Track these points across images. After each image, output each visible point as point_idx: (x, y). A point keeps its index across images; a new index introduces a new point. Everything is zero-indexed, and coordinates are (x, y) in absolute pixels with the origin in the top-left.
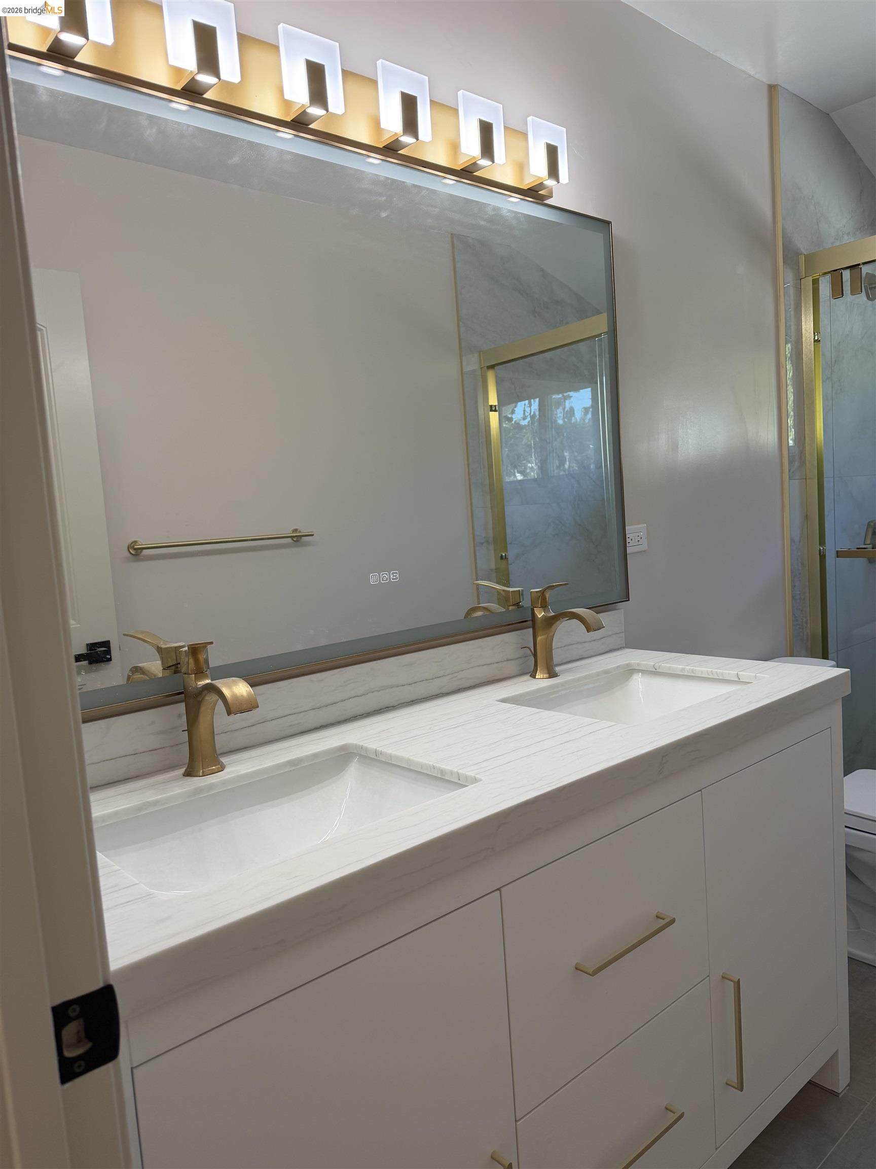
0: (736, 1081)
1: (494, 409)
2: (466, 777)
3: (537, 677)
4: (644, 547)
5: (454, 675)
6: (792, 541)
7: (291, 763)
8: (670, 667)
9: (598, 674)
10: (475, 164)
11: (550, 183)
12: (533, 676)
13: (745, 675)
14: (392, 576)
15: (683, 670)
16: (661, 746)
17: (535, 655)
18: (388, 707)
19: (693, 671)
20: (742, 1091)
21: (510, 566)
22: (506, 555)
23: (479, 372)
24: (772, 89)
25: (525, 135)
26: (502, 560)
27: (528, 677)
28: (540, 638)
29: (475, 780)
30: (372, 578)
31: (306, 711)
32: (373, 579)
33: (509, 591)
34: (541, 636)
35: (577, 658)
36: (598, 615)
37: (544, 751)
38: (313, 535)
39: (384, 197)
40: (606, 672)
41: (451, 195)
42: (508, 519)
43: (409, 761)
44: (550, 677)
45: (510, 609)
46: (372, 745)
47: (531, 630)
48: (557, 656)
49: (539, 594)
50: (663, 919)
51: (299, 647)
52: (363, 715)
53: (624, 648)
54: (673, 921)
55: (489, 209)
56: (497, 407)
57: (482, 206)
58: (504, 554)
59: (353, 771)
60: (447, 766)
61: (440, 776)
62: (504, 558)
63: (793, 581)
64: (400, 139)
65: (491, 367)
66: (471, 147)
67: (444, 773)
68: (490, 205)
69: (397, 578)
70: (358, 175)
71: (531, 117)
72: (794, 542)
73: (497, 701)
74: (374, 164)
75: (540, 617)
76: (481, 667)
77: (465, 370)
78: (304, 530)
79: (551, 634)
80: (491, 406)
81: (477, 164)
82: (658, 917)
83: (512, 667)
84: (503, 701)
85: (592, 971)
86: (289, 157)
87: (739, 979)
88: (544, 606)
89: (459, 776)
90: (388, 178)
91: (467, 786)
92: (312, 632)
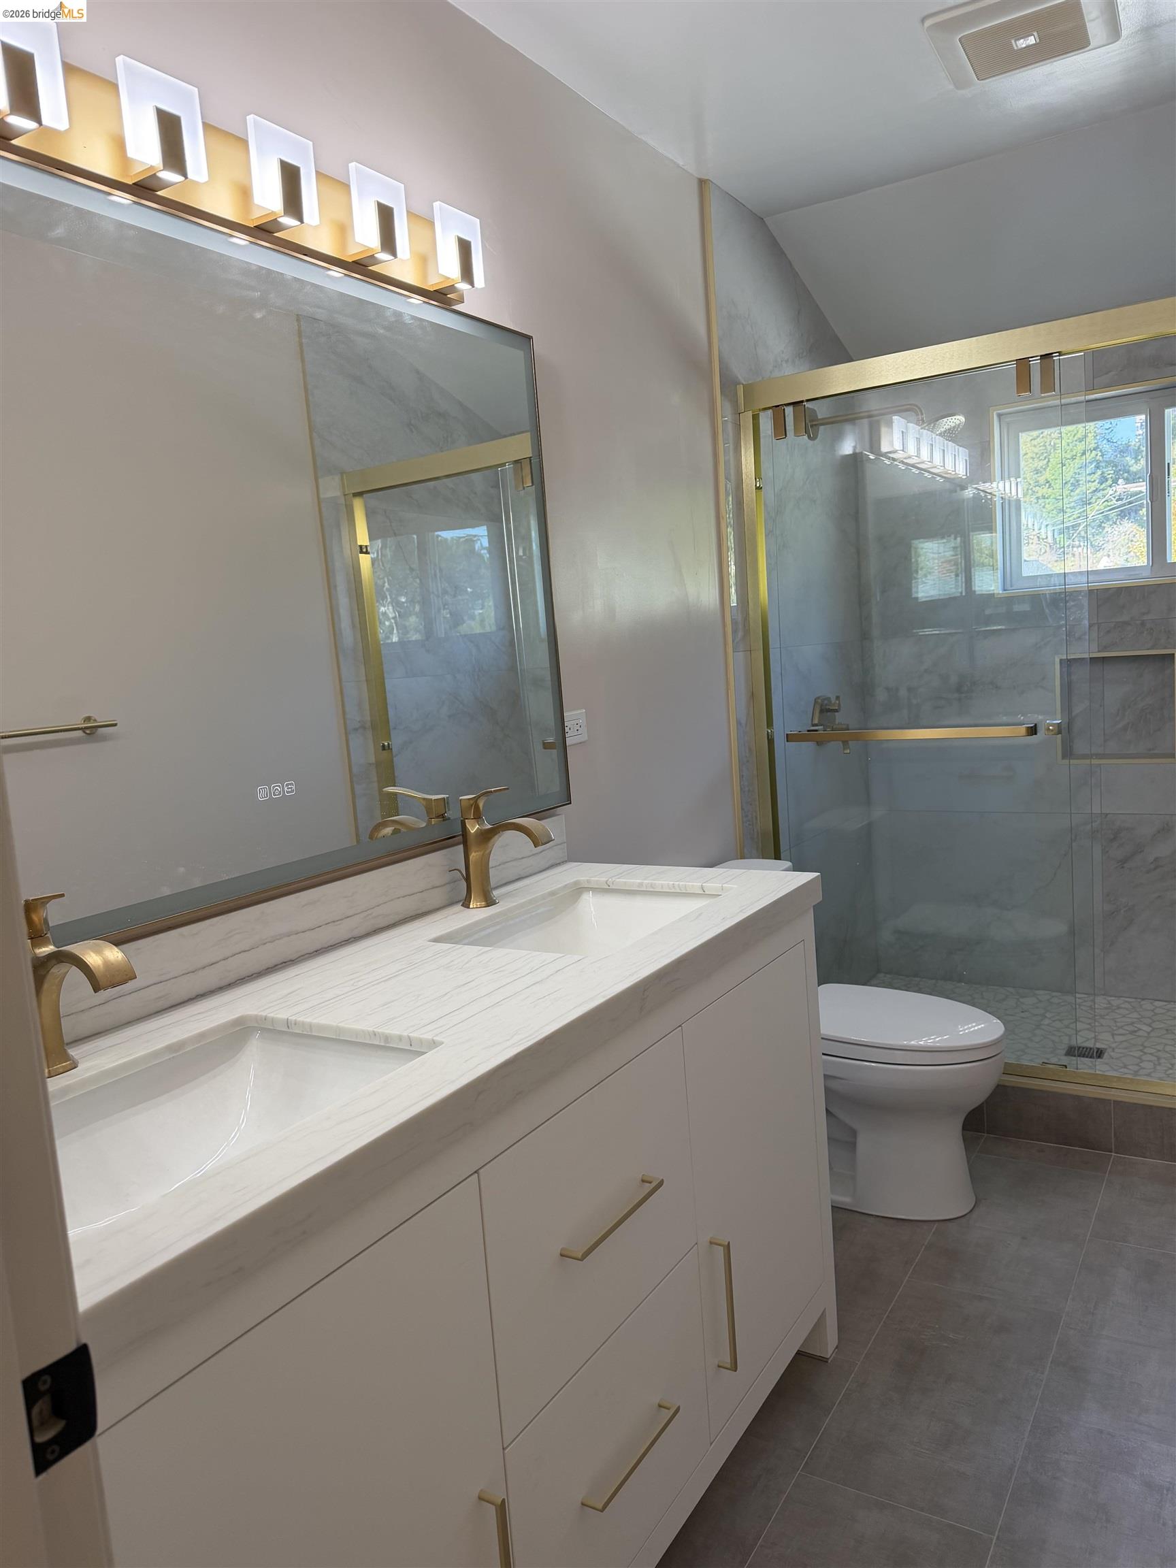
0: (729, 1361)
1: (364, 550)
2: (421, 1041)
3: (471, 906)
4: (585, 737)
5: (369, 912)
6: (739, 723)
7: (171, 1048)
8: (626, 882)
9: (543, 897)
10: (372, 256)
11: (463, 286)
12: (466, 905)
13: (711, 886)
14: (286, 789)
15: (641, 885)
16: (641, 978)
17: (467, 879)
18: (285, 963)
19: (652, 886)
20: (736, 1371)
21: (394, 759)
22: (389, 744)
23: (342, 501)
24: (702, 183)
25: (431, 224)
26: (384, 751)
27: (459, 907)
28: (473, 856)
29: (434, 1044)
30: (260, 792)
31: (176, 977)
32: (262, 794)
33: (431, 799)
34: (475, 852)
35: (514, 879)
36: (542, 822)
37: (507, 1000)
38: (116, 725)
39: (257, 292)
40: (552, 893)
41: (342, 294)
42: (390, 697)
43: (339, 1030)
44: (488, 905)
45: (433, 823)
46: (281, 1014)
47: (461, 847)
48: (494, 876)
49: (472, 802)
50: (650, 1183)
51: (166, 891)
52: (252, 975)
53: (566, 861)
54: (661, 1183)
55: (388, 314)
56: (369, 548)
57: (379, 309)
58: (386, 744)
59: (254, 1049)
60: (394, 1030)
61: (383, 1044)
62: (387, 748)
63: (741, 770)
64: (280, 220)
65: (359, 494)
66: (367, 236)
67: (389, 1040)
68: (390, 308)
69: (292, 791)
70: (223, 262)
71: (439, 202)
72: (741, 724)
73: (430, 941)
74: (239, 245)
75: (472, 832)
76: (401, 899)
77: (322, 496)
78: (101, 720)
79: (488, 851)
80: (361, 547)
81: (374, 257)
82: (643, 1181)
83: (437, 897)
84: (437, 940)
85: (581, 1254)
86: (132, 233)
87: (729, 1243)
88: (478, 817)
89: (410, 1041)
90: (261, 268)
91: (424, 1053)
92: (182, 870)
